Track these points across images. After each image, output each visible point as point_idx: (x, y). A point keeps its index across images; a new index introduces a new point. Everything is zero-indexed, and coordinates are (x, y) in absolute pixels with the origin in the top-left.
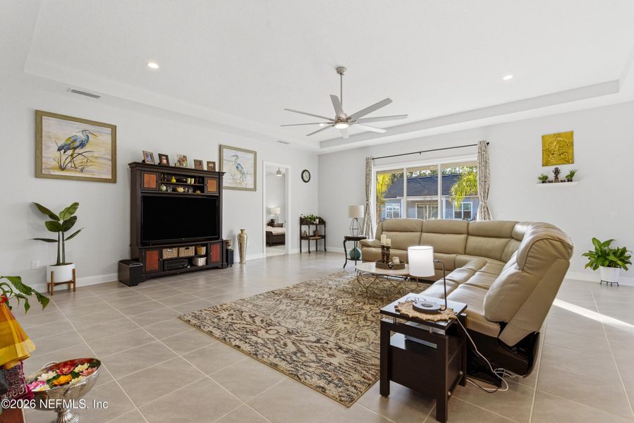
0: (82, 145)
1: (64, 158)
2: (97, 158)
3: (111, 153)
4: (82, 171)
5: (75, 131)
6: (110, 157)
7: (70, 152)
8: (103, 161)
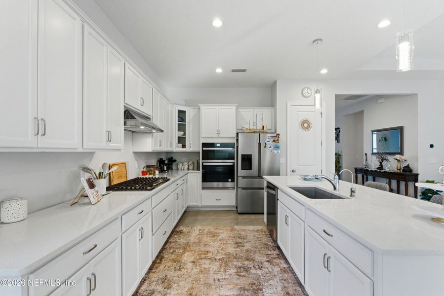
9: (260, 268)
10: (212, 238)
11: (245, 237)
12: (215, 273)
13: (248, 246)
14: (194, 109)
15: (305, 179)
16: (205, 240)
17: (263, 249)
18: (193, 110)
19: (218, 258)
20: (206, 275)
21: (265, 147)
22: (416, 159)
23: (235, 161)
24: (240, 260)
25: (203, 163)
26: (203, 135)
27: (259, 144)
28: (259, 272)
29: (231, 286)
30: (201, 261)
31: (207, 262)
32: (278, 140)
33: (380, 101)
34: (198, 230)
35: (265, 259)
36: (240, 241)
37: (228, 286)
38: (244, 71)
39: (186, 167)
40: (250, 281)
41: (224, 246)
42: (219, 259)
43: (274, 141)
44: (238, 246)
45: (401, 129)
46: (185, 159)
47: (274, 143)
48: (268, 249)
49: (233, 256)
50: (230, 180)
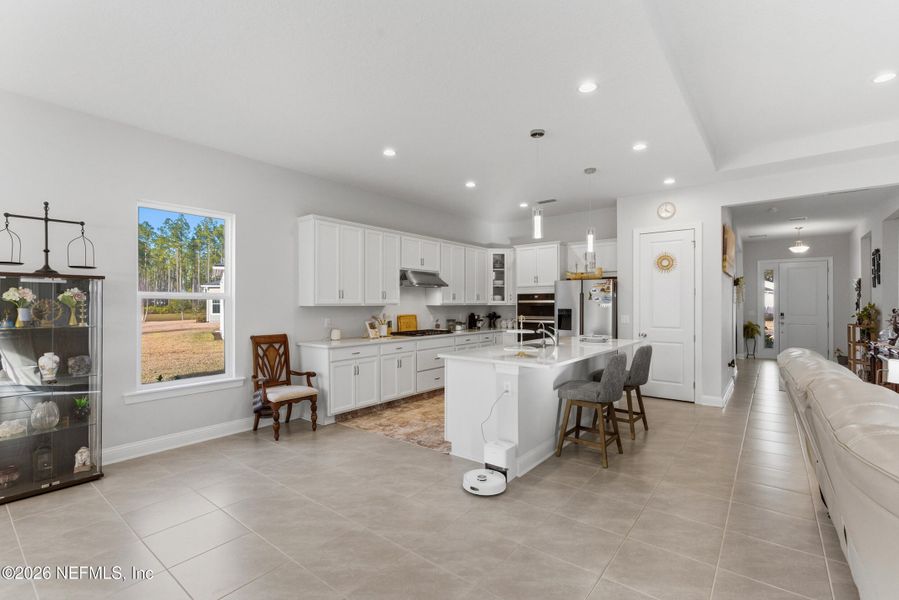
18: (511, 253)
21: (590, 298)
26: (519, 285)
27: (582, 295)
32: (608, 288)
38: (554, 200)
43: (603, 290)
47: (603, 293)
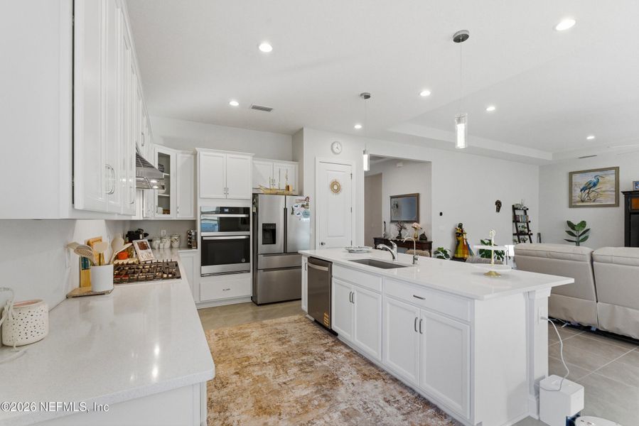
0: (595, 185)
1: (584, 195)
2: (604, 191)
3: (614, 186)
4: (594, 201)
5: (590, 178)
6: (614, 189)
7: (587, 191)
8: (610, 193)
9: (324, 359)
10: (242, 341)
11: (285, 332)
12: (274, 377)
13: (295, 340)
14: (182, 153)
15: (350, 251)
16: (234, 345)
17: (314, 339)
18: (181, 155)
19: (267, 361)
20: (265, 383)
21: (292, 213)
22: (430, 226)
23: (251, 233)
24: (295, 357)
25: (202, 237)
26: (203, 196)
27: (285, 210)
28: (325, 363)
29: (304, 385)
30: (245, 370)
31: (256, 368)
32: (307, 205)
33: (398, 165)
34: (213, 334)
35: (323, 349)
36: (282, 336)
37: (301, 386)
39: (168, 244)
40: (321, 375)
41: (265, 346)
42: (270, 362)
43: (303, 206)
44: (283, 343)
45: (417, 196)
46: (163, 232)
47: (303, 208)
48: (321, 339)
49: (284, 354)
50: (244, 260)
